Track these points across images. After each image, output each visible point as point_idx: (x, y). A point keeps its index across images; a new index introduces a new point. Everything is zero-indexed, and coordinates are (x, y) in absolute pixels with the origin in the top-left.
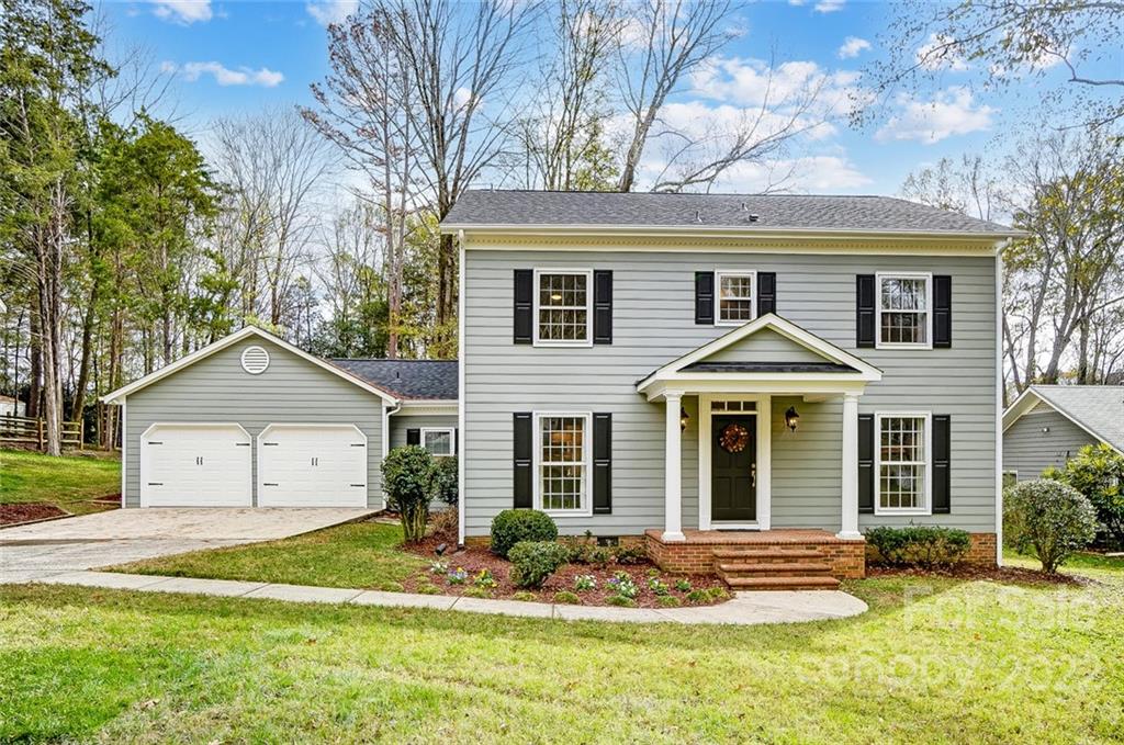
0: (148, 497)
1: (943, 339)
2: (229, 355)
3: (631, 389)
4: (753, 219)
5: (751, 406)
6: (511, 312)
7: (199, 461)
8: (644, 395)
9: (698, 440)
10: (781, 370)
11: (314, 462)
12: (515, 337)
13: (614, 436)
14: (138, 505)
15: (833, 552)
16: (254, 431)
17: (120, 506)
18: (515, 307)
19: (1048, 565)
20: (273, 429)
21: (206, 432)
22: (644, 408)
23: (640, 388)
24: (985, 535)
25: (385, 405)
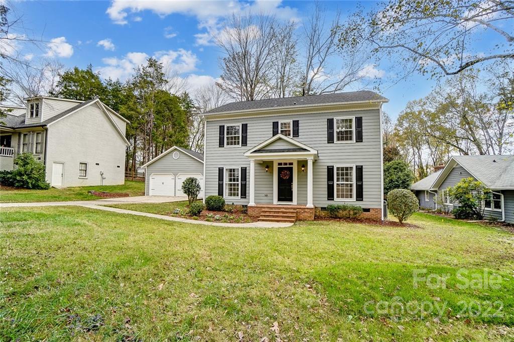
0: (151, 193)
1: (360, 139)
2: (170, 154)
4: (295, 104)
5: (291, 164)
6: (218, 138)
7: (163, 183)
9: (273, 175)
10: (283, 152)
13: (247, 174)
14: (148, 195)
15: (302, 211)
16: (175, 175)
17: (144, 195)
18: (220, 136)
19: (401, 221)
20: (180, 174)
21: (160, 176)
24: (377, 209)
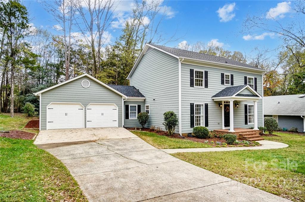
2: (77, 82)
3: (211, 98)
6: (189, 79)
7: (66, 114)
8: (213, 99)
9: (222, 110)
10: (249, 96)
11: (102, 114)
12: (190, 85)
13: (209, 109)
14: (45, 129)
16: (85, 105)
18: (190, 78)
19: (271, 133)
22: (213, 103)
23: (213, 98)
25: (123, 98)
